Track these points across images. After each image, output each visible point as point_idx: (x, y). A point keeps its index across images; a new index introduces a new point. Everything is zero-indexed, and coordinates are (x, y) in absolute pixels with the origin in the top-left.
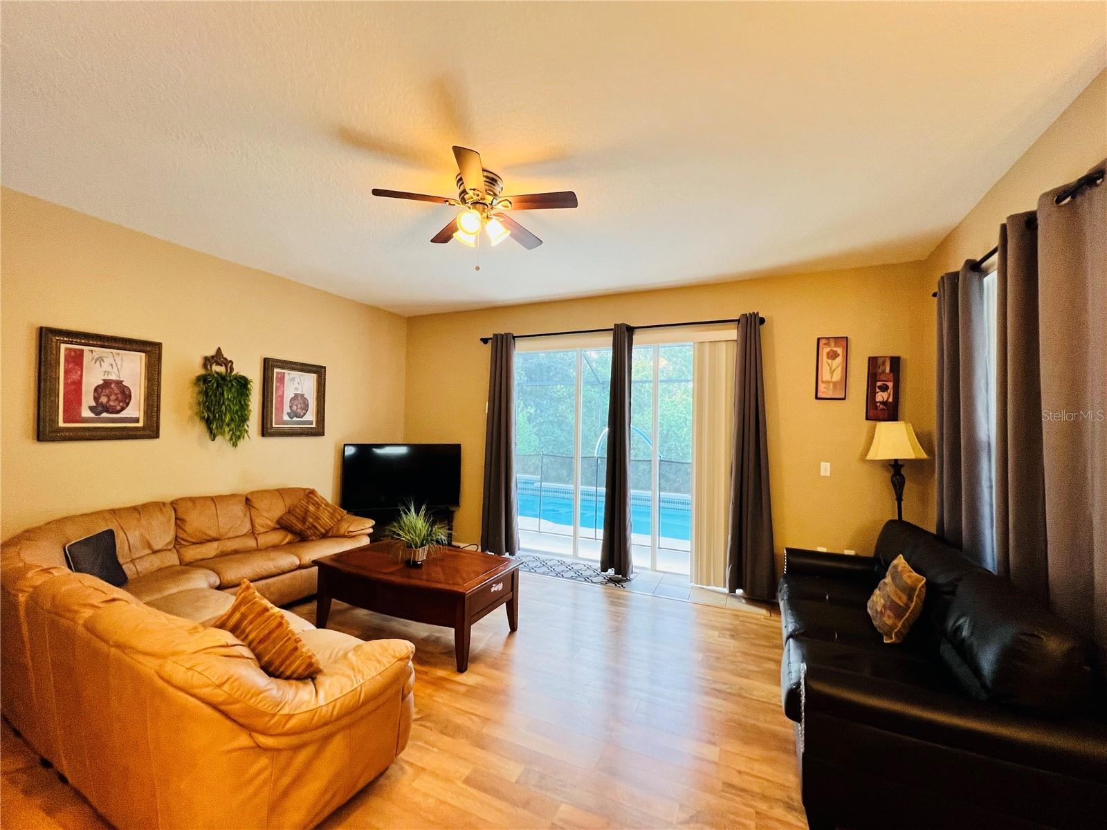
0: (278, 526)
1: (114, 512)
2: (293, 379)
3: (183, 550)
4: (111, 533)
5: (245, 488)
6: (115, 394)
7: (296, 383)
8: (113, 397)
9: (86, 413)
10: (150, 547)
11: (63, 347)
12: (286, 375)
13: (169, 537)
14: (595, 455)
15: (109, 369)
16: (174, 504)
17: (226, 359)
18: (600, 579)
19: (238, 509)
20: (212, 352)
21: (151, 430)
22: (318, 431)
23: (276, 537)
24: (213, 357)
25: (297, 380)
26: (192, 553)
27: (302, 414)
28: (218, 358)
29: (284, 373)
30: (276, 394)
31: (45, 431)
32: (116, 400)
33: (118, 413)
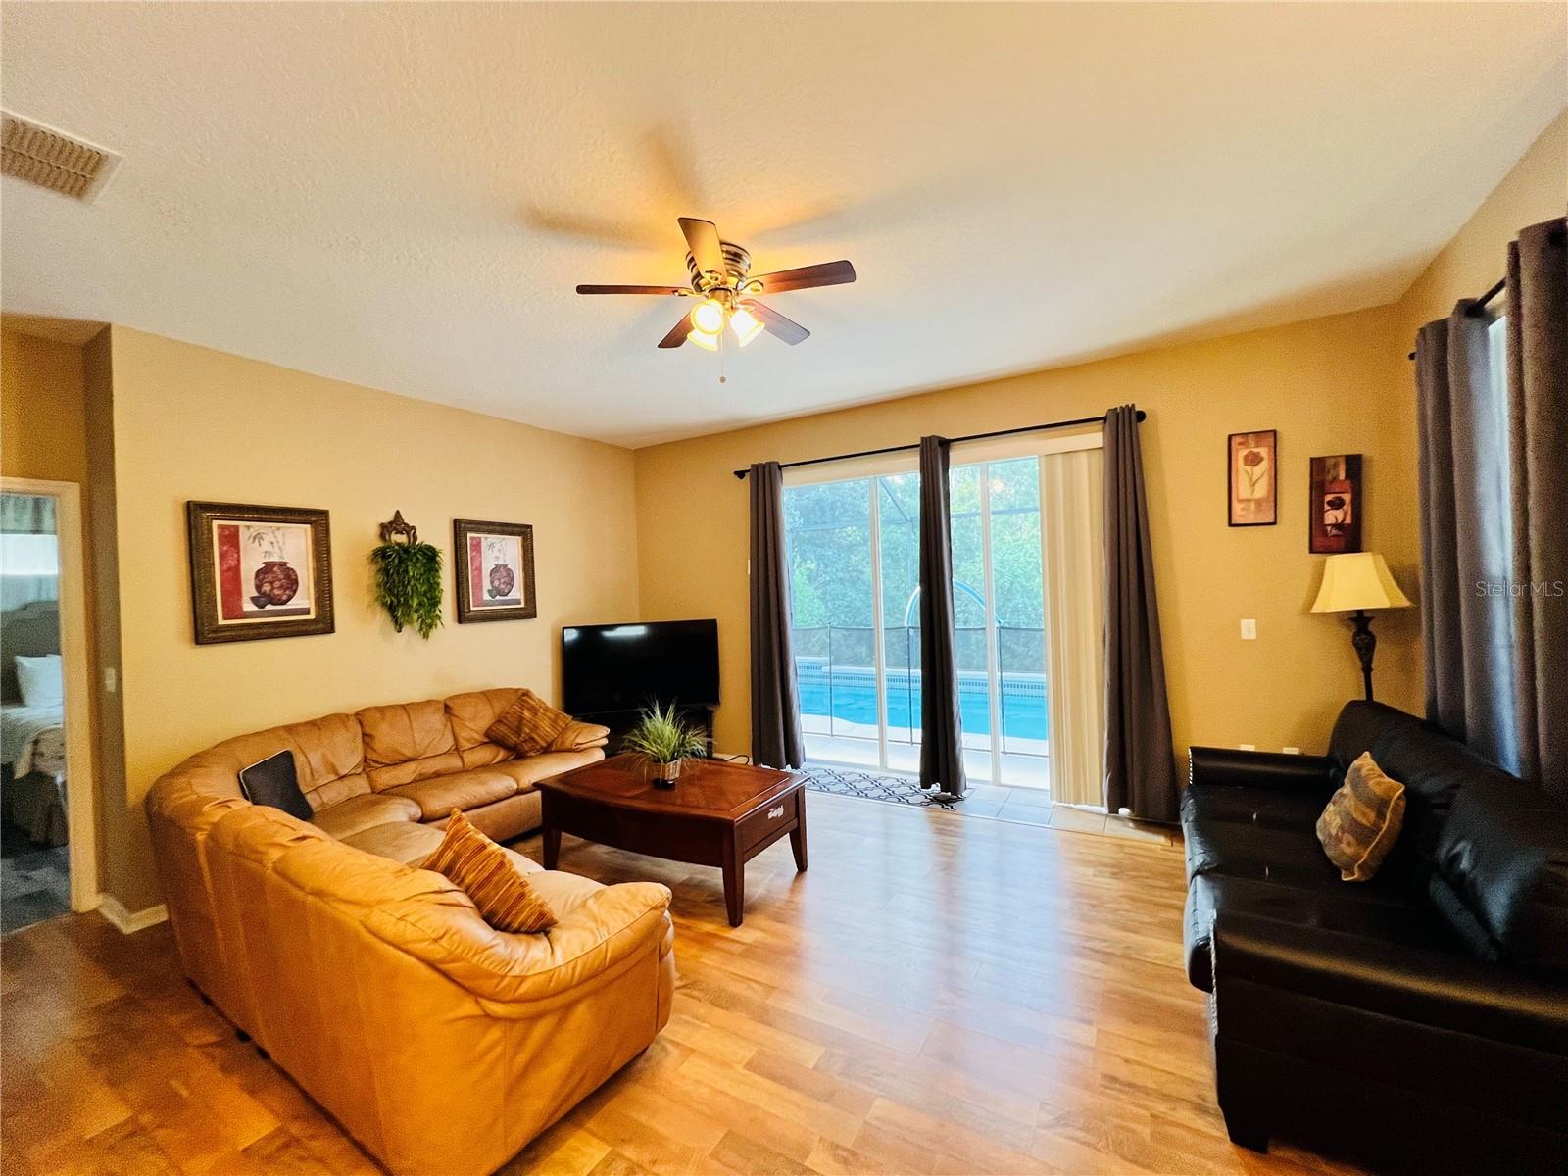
0: (487, 740)
1: (290, 729)
2: (491, 545)
3: (374, 774)
4: (289, 756)
5: (442, 692)
6: (278, 579)
7: (495, 550)
8: (277, 584)
9: (248, 606)
10: (336, 773)
11: (215, 524)
12: (483, 540)
13: (357, 758)
14: (906, 625)
15: (269, 548)
16: (360, 716)
17: (406, 524)
18: (920, 798)
19: (437, 719)
20: (389, 518)
21: (324, 624)
22: (529, 612)
23: (485, 755)
24: (391, 523)
25: (497, 546)
26: (386, 778)
27: (506, 591)
28: (397, 524)
29: (480, 538)
30: (472, 566)
31: (204, 632)
32: (281, 587)
33: (285, 602)
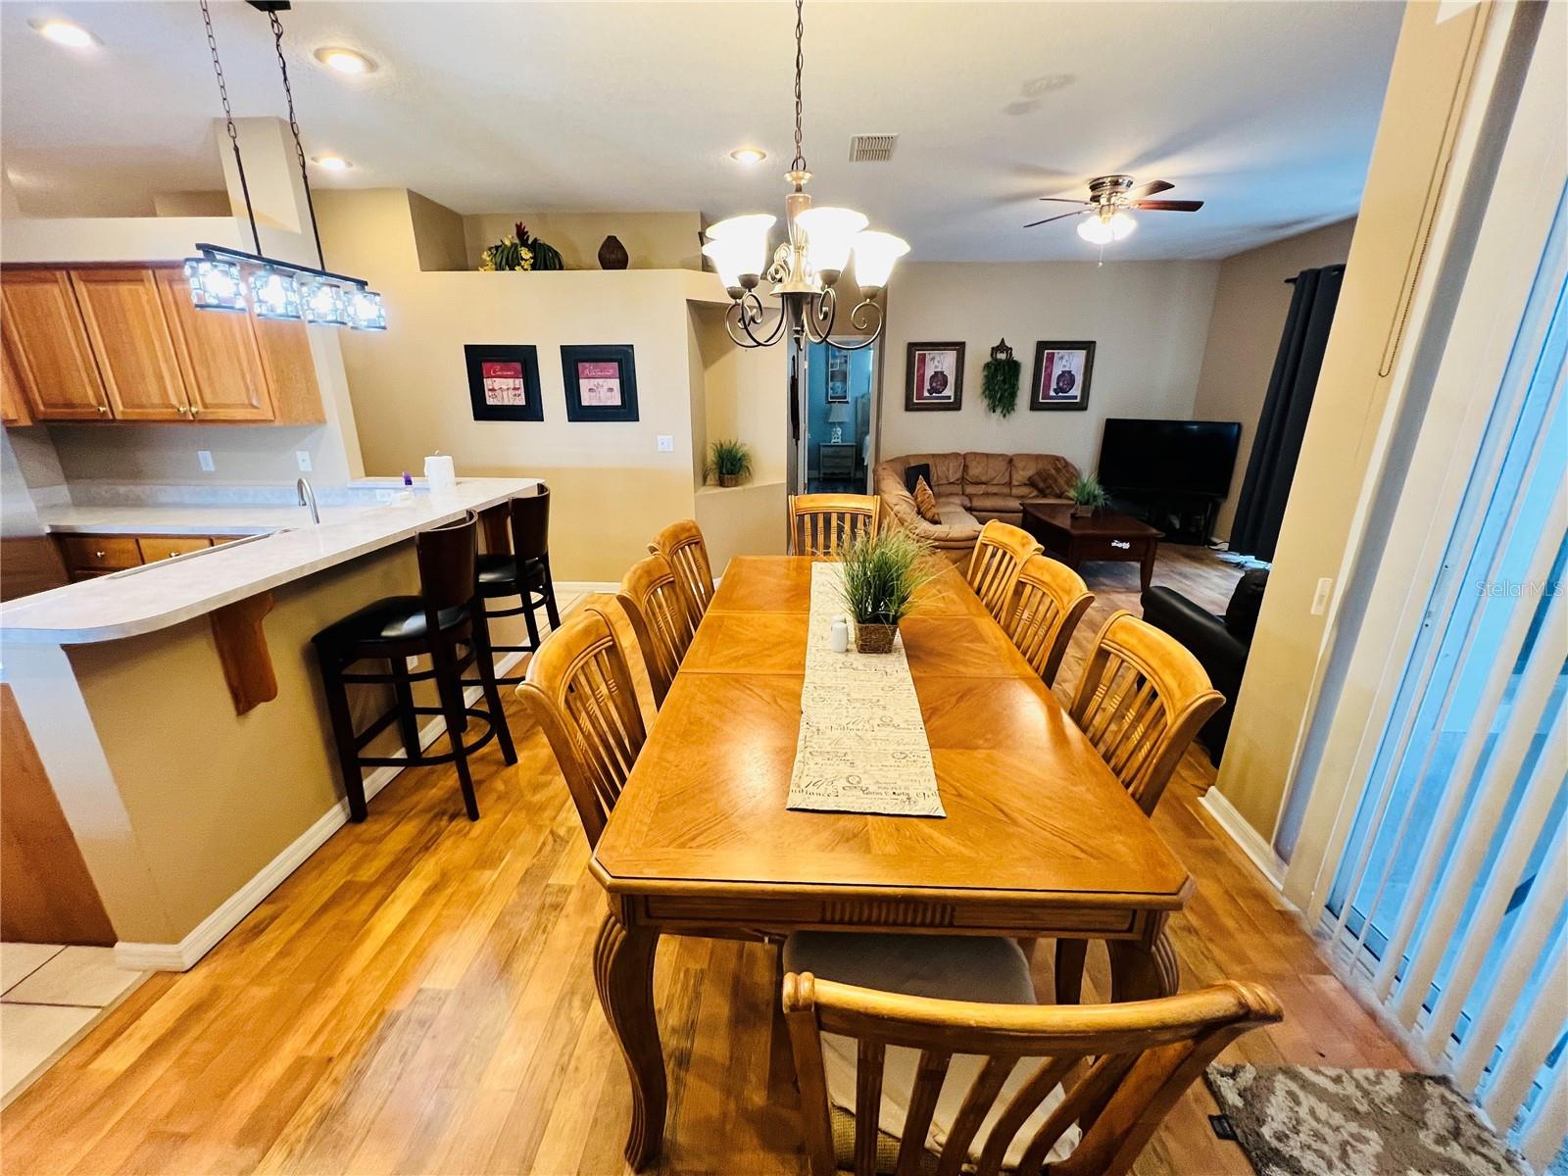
0: (1028, 483)
1: (932, 455)
2: (1062, 358)
3: (966, 486)
4: (927, 466)
5: (1010, 451)
10: (948, 481)
11: (917, 353)
13: (959, 475)
16: (965, 456)
17: (1007, 347)
19: (1003, 465)
20: (996, 343)
21: (956, 406)
22: (1082, 406)
24: (998, 347)
25: (1066, 358)
26: (971, 489)
28: (1002, 347)
29: (1054, 353)
30: (1046, 372)
31: (910, 406)
33: (941, 393)
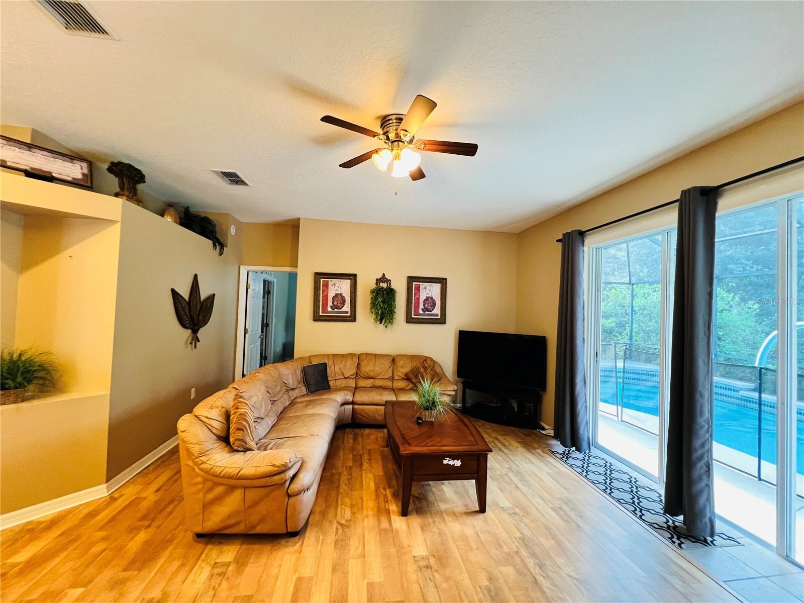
0: (405, 378)
2: (425, 288)
3: (358, 380)
4: (325, 365)
5: (394, 352)
6: (340, 299)
7: (427, 290)
8: (339, 302)
9: (329, 309)
10: (344, 376)
12: (421, 285)
15: (337, 289)
16: (359, 356)
17: (387, 279)
19: (387, 363)
20: (380, 276)
21: (352, 318)
23: (402, 384)
25: (428, 288)
26: (362, 383)
27: (431, 309)
28: (383, 279)
29: (420, 285)
32: (339, 303)
33: (341, 309)
